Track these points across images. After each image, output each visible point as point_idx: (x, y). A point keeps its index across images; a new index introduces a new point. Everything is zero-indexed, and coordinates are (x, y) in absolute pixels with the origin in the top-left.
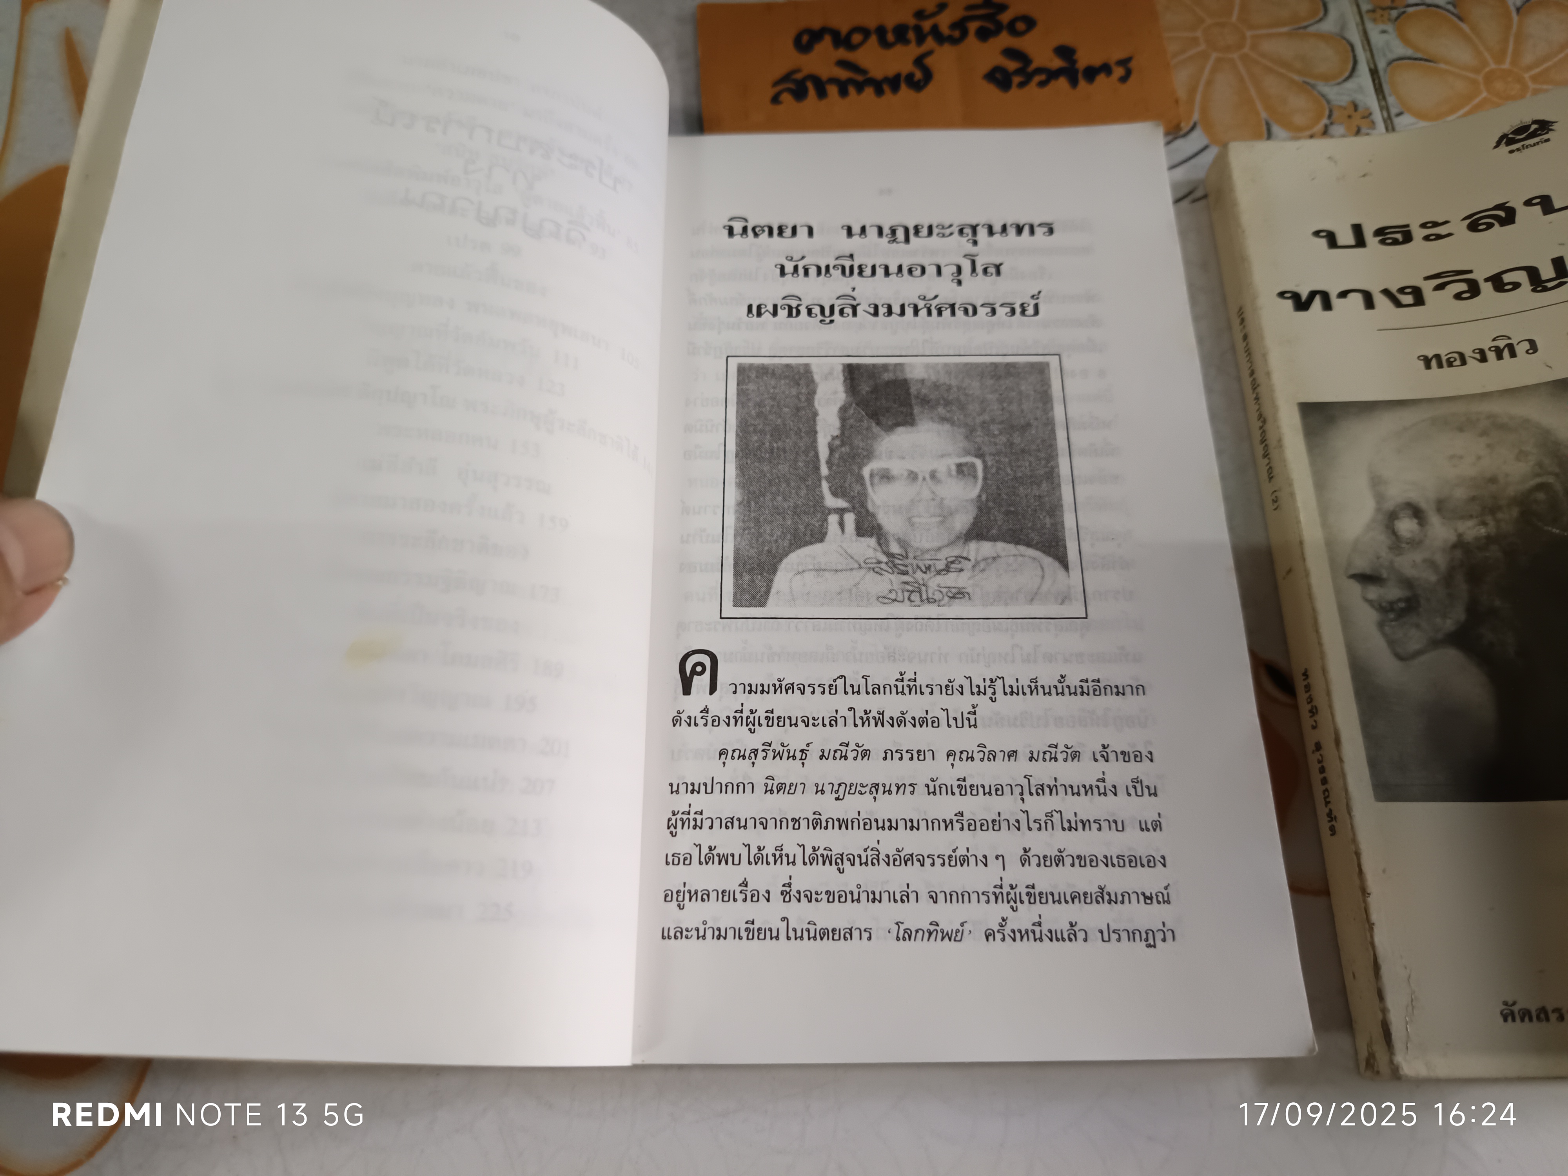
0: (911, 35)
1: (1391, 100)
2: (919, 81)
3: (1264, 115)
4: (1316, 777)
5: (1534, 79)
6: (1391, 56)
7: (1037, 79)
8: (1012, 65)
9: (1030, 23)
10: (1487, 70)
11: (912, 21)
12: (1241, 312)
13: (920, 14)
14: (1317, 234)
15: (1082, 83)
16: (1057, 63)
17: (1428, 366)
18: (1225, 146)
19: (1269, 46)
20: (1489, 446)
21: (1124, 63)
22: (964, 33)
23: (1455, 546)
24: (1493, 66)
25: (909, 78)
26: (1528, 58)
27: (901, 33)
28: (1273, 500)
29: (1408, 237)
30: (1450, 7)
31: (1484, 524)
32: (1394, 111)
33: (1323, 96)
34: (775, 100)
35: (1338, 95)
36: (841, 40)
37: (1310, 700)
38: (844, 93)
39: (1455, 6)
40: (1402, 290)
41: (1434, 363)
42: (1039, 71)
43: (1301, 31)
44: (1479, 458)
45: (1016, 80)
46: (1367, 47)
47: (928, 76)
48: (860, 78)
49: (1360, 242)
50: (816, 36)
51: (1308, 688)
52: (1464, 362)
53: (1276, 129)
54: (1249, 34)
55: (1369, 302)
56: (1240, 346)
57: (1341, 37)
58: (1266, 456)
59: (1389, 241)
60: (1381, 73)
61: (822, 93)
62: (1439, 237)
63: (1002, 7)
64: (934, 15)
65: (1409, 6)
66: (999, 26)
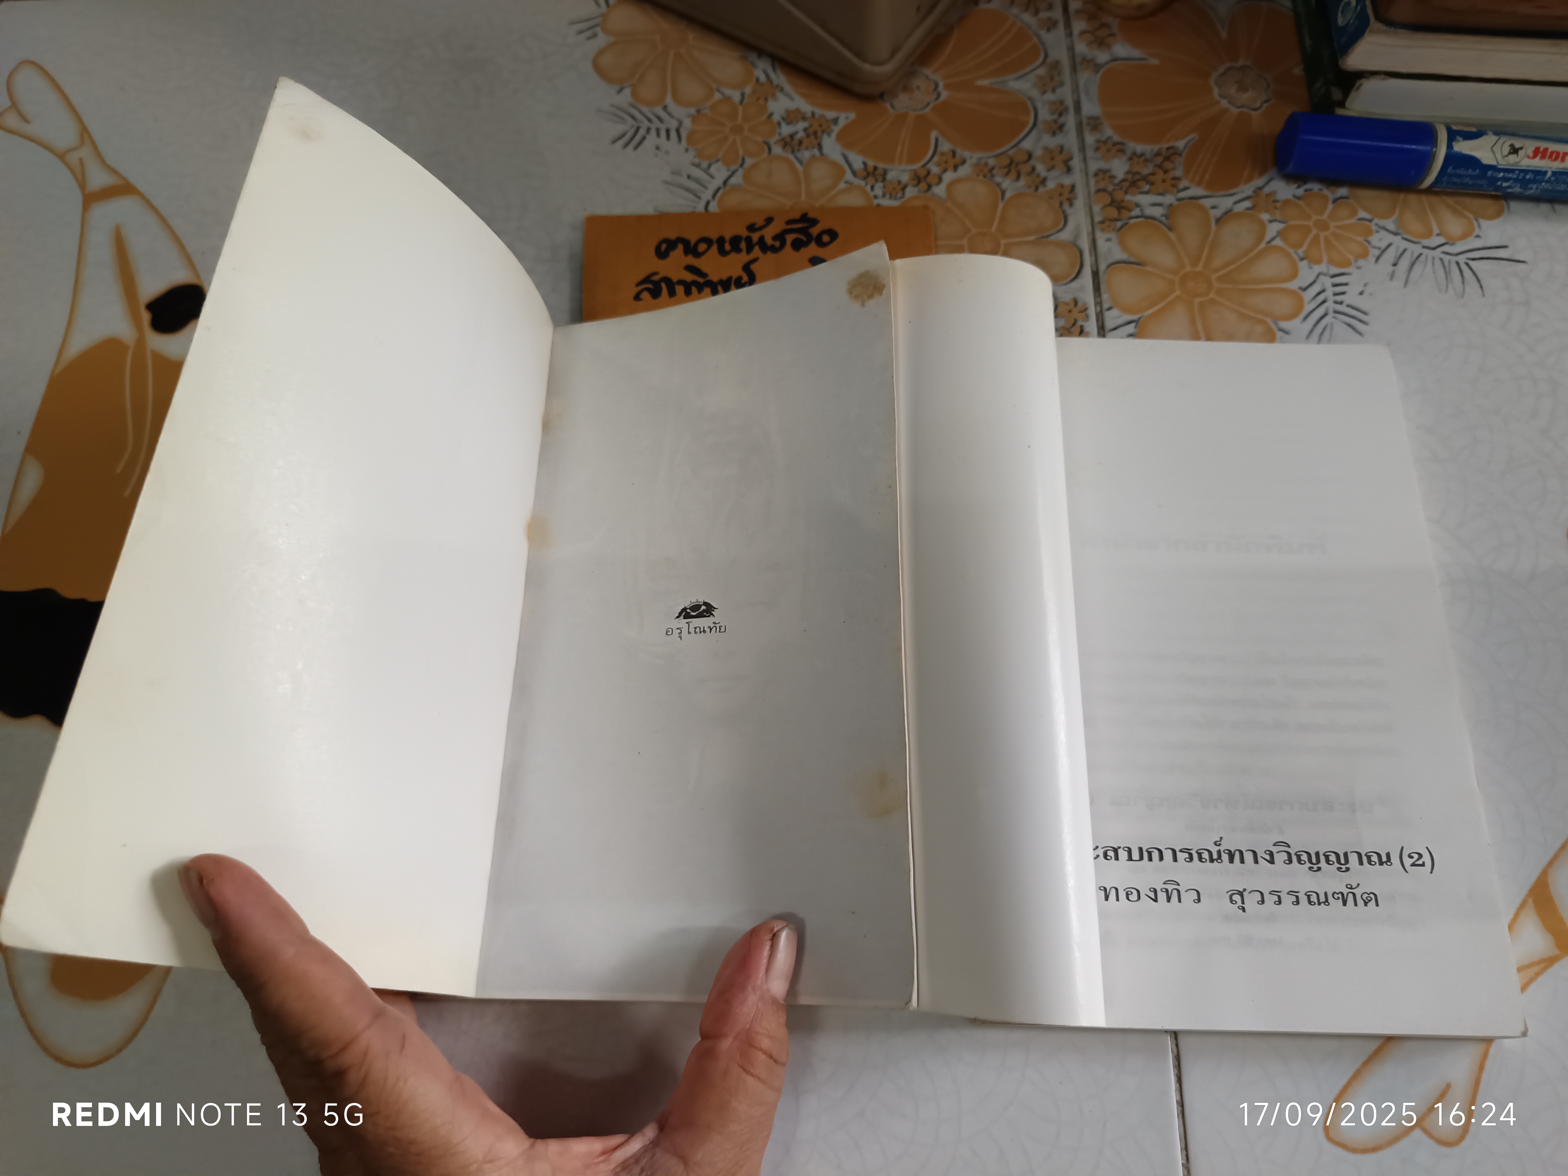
0: (743, 245)
1: (1105, 296)
2: (745, 283)
5: (1220, 279)
6: (1111, 260)
9: (833, 235)
10: (1183, 272)
11: (744, 233)
13: (751, 228)
22: (783, 244)
24: (1188, 269)
25: (739, 279)
26: (1217, 262)
27: (735, 242)
30: (1163, 219)
32: (1106, 306)
34: (637, 297)
35: (1063, 294)
36: (691, 249)
38: (688, 293)
39: (1167, 218)
43: (1044, 239)
46: (1093, 253)
47: (752, 278)
48: (701, 280)
50: (672, 245)
54: (1003, 242)
57: (1074, 246)
60: (1101, 275)
61: (672, 293)
63: (814, 222)
64: (762, 228)
65: (1131, 218)
66: (810, 239)
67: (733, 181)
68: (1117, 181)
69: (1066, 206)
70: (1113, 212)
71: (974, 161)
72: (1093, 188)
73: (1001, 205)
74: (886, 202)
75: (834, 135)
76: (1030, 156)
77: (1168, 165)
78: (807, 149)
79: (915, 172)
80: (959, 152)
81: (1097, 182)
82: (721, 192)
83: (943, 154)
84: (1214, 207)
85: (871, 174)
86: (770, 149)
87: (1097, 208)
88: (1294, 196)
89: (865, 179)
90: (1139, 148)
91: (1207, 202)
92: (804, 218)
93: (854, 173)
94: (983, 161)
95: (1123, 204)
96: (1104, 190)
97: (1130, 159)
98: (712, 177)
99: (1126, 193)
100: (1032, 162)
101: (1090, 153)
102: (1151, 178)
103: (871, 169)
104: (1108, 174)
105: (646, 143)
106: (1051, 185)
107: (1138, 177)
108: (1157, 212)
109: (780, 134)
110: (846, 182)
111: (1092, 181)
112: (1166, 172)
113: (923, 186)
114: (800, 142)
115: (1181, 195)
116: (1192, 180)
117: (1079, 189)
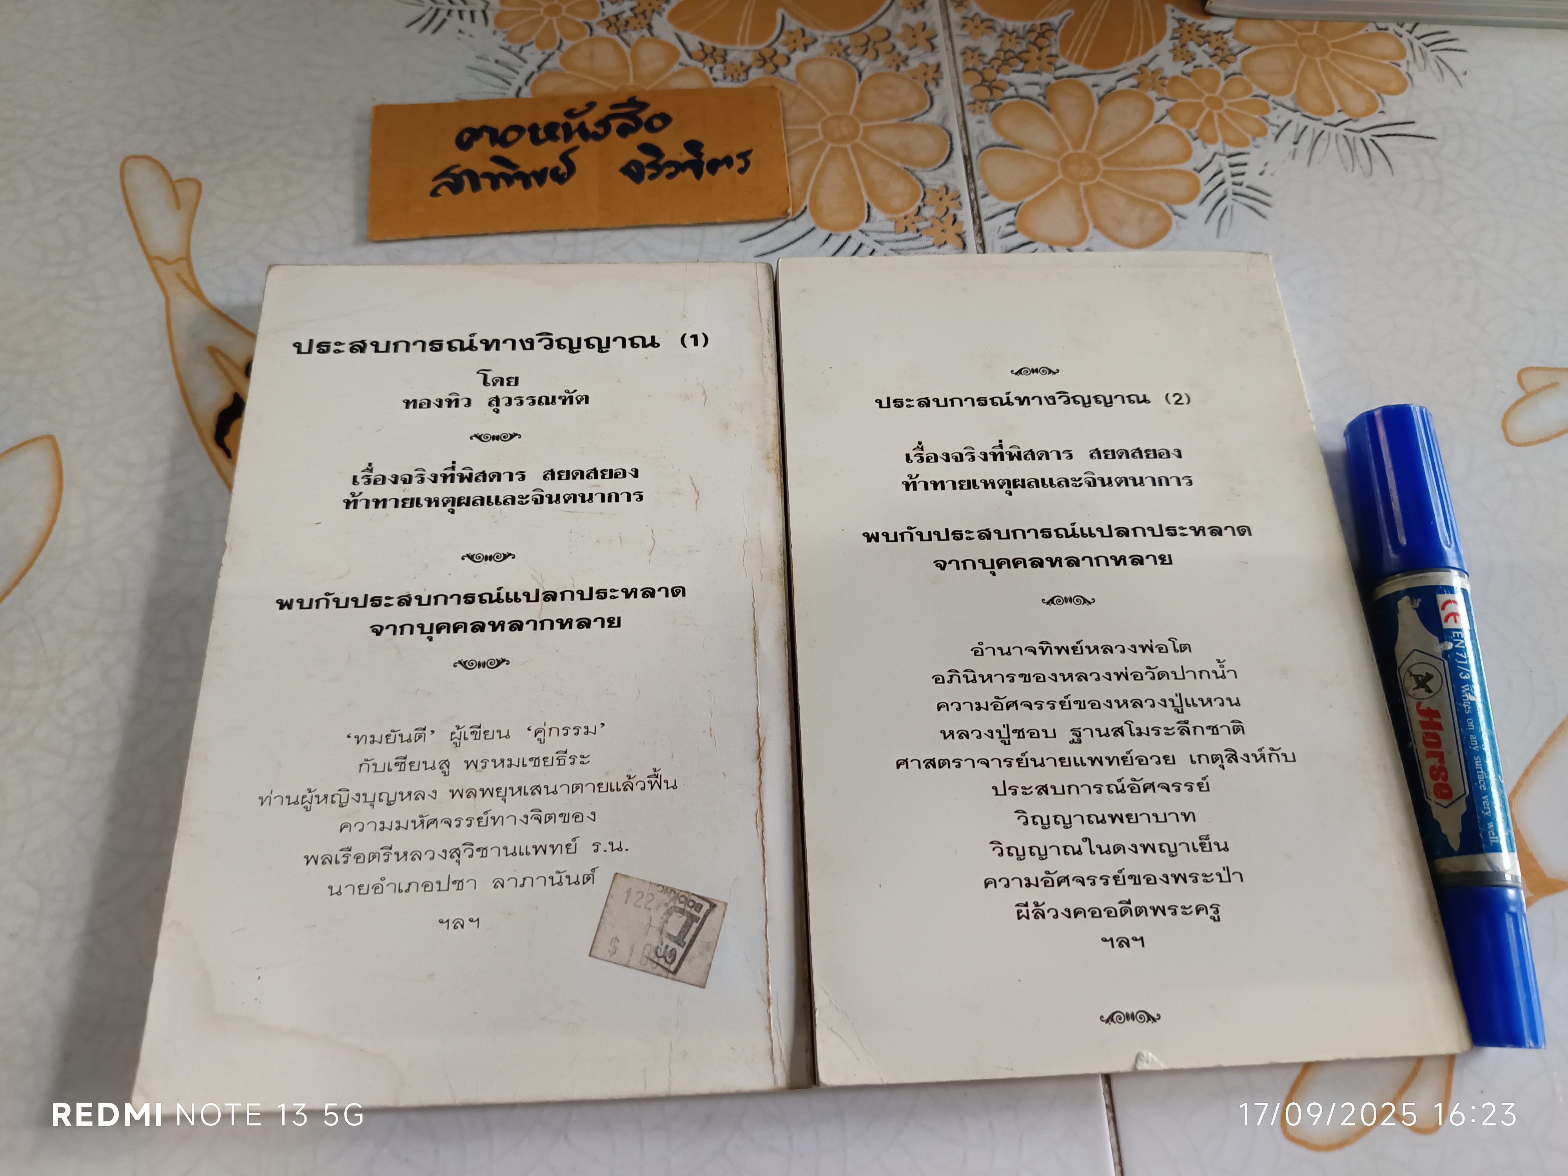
0: (560, 133)
1: (979, 183)
2: (564, 174)
3: (866, 199)
5: (1106, 161)
6: (984, 144)
7: (667, 171)
8: (645, 159)
9: (666, 119)
10: (1065, 154)
11: (562, 120)
13: (570, 114)
15: (706, 174)
16: (686, 156)
19: (878, 137)
21: (744, 155)
22: (607, 130)
24: (1071, 150)
25: (555, 172)
26: (1102, 143)
27: (551, 130)
30: (1041, 99)
32: (980, 193)
33: (920, 181)
34: (434, 193)
35: (932, 179)
36: (498, 138)
38: (495, 186)
39: (1045, 98)
42: (669, 164)
43: (909, 122)
45: (648, 172)
46: (964, 136)
47: (571, 168)
48: (510, 172)
53: (874, 211)
54: (862, 125)
57: (942, 128)
60: (974, 160)
61: (476, 187)
63: (644, 106)
64: (582, 113)
65: (1004, 98)
66: (638, 123)
67: (549, 65)
68: (987, 60)
69: (932, 87)
70: (985, 93)
71: (827, 39)
72: (961, 68)
73: (858, 86)
74: (727, 84)
75: (665, 15)
76: (889, 33)
77: (1042, 42)
78: (635, 29)
79: (760, 52)
80: (808, 30)
81: (965, 60)
82: (535, 76)
83: (791, 33)
84: (1095, 85)
85: (708, 55)
86: (591, 29)
87: (966, 89)
88: (1183, 73)
89: (702, 60)
90: (1010, 25)
91: (1088, 81)
92: (632, 101)
93: (690, 55)
94: (837, 40)
95: (994, 84)
96: (974, 70)
97: (1001, 36)
98: (525, 61)
99: (998, 71)
100: (892, 40)
101: (955, 30)
102: (1025, 56)
103: (709, 50)
104: (978, 52)
105: (446, 26)
106: (914, 64)
107: (1010, 54)
108: (1034, 91)
109: (603, 14)
110: (681, 64)
111: (960, 60)
112: (1041, 49)
113: (770, 67)
114: (627, 22)
115: (1059, 73)
116: (1070, 58)
117: (946, 68)
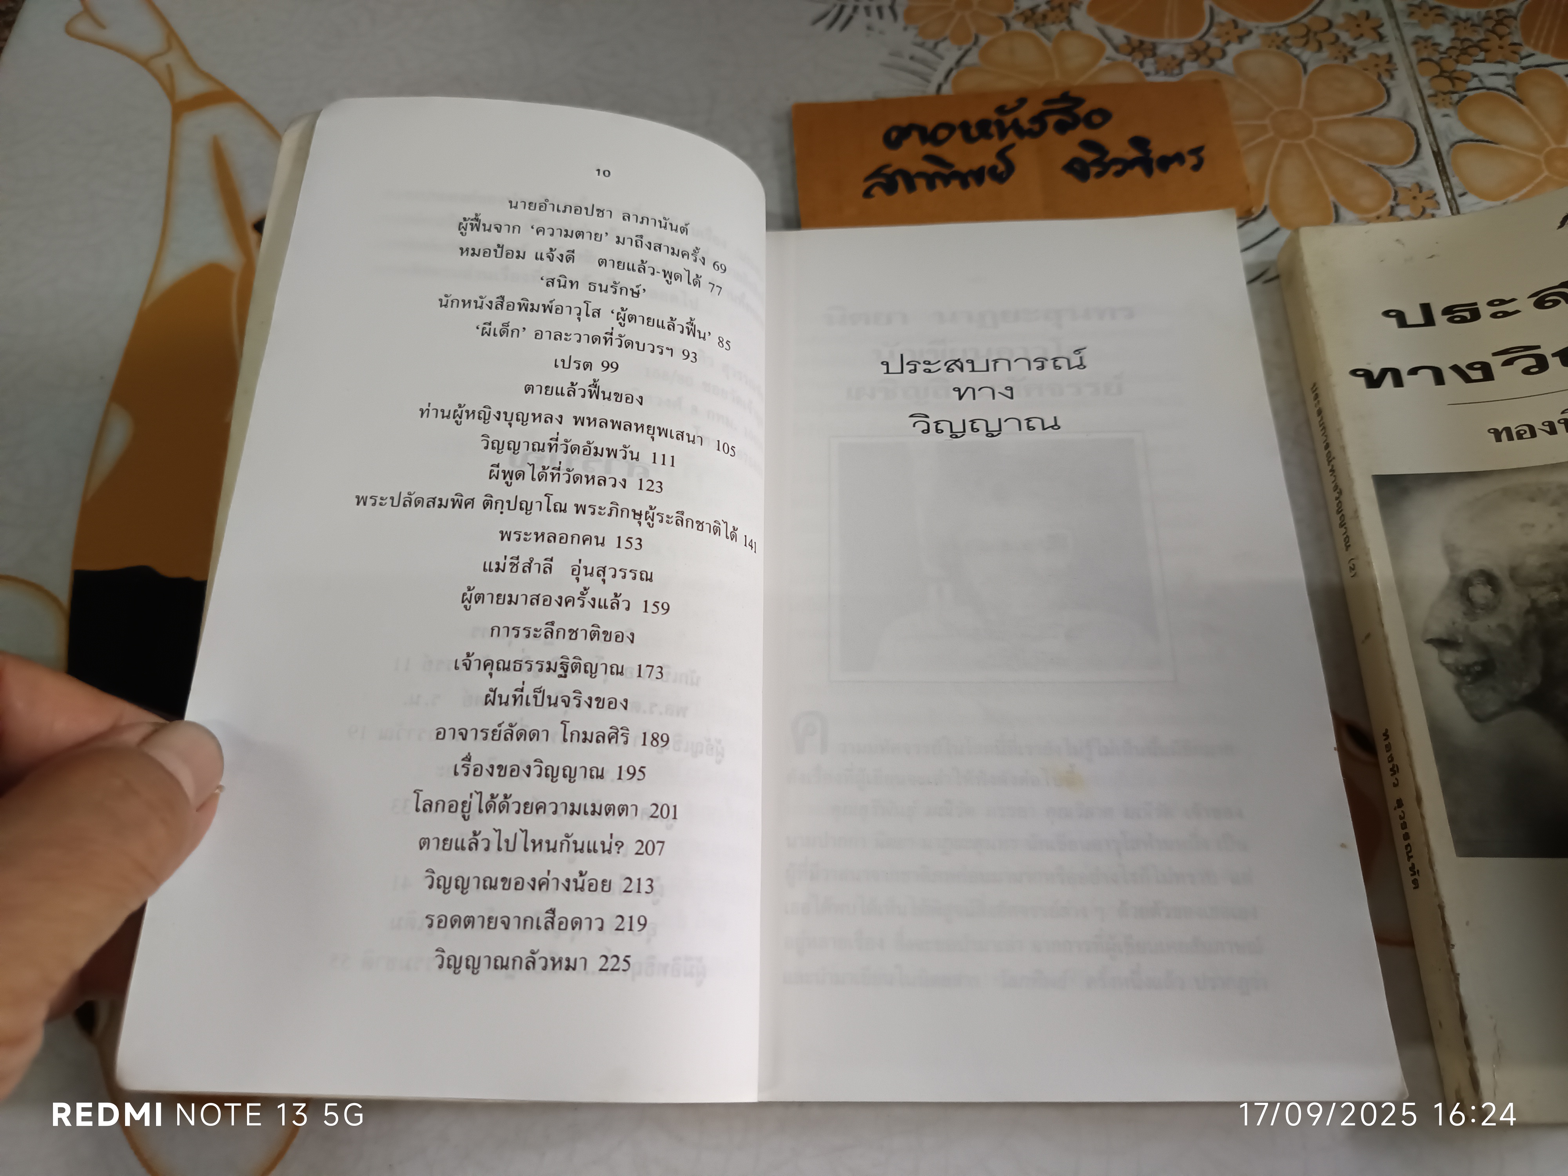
0: (993, 129)
1: (1454, 180)
2: (1002, 173)
3: (1332, 198)
4: (1398, 833)
6: (1453, 139)
7: (1114, 169)
8: (1090, 156)
9: (1106, 115)
10: (1548, 149)
11: (994, 117)
12: (1314, 388)
13: (1001, 110)
14: (1386, 313)
15: (1157, 172)
16: (1132, 154)
17: (1498, 439)
18: (1296, 230)
19: (1335, 132)
20: (1560, 514)
21: (1196, 152)
22: (1044, 127)
23: (1528, 612)
24: (1553, 146)
25: (993, 170)
27: (984, 127)
28: (1350, 567)
29: (1476, 315)
30: (1510, 90)
31: (1557, 590)
32: (1457, 192)
33: (1389, 178)
34: (867, 194)
35: (1403, 177)
36: (928, 136)
37: (1391, 759)
38: (931, 186)
39: (1514, 89)
40: (1470, 366)
41: (1504, 436)
42: (1115, 161)
43: (1366, 116)
44: (1551, 526)
45: (1094, 170)
46: (1430, 131)
47: (1010, 168)
48: (946, 171)
49: (1429, 321)
50: (904, 132)
51: (1388, 748)
52: (1533, 434)
53: (1343, 211)
54: (1315, 120)
55: (1439, 378)
56: (1315, 420)
57: (1405, 121)
58: (1342, 525)
59: (1458, 319)
60: (1444, 155)
61: (911, 187)
62: (1506, 314)
63: (1079, 101)
64: (1014, 110)
65: (1469, 90)
66: (1076, 119)
67: (967, 60)
68: (1442, 49)
69: (1386, 79)
70: (1446, 85)
71: (1262, 31)
72: (1414, 58)
73: (1304, 80)
74: (1161, 78)
75: (1084, 7)
76: (1330, 24)
77: (1501, 30)
78: (1053, 23)
79: (1191, 44)
80: (1241, 22)
81: (1418, 51)
82: (954, 73)
83: (1222, 24)
85: (1137, 49)
86: (1008, 26)
87: (1423, 81)
89: (1130, 54)
90: (1463, 12)
91: (1560, 71)
92: (1065, 96)
93: (1117, 49)
94: (1274, 30)
95: (1455, 75)
96: (1430, 60)
97: (1455, 24)
98: (941, 57)
99: (1457, 62)
100: (1334, 30)
101: (1403, 19)
102: (1484, 45)
103: (1136, 44)
104: (1431, 42)
105: (854, 23)
106: (1362, 55)
107: (1467, 44)
108: (1500, 82)
109: (1018, 8)
110: (1108, 58)
111: (1412, 50)
112: (1501, 37)
113: (1204, 60)
114: (1044, 16)
115: (1526, 62)
116: (1535, 46)
117: (1398, 59)
